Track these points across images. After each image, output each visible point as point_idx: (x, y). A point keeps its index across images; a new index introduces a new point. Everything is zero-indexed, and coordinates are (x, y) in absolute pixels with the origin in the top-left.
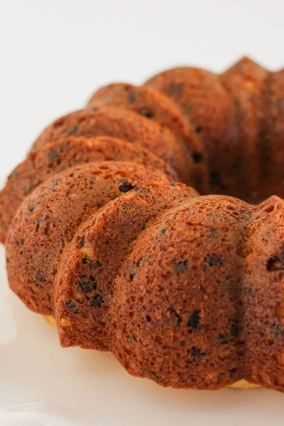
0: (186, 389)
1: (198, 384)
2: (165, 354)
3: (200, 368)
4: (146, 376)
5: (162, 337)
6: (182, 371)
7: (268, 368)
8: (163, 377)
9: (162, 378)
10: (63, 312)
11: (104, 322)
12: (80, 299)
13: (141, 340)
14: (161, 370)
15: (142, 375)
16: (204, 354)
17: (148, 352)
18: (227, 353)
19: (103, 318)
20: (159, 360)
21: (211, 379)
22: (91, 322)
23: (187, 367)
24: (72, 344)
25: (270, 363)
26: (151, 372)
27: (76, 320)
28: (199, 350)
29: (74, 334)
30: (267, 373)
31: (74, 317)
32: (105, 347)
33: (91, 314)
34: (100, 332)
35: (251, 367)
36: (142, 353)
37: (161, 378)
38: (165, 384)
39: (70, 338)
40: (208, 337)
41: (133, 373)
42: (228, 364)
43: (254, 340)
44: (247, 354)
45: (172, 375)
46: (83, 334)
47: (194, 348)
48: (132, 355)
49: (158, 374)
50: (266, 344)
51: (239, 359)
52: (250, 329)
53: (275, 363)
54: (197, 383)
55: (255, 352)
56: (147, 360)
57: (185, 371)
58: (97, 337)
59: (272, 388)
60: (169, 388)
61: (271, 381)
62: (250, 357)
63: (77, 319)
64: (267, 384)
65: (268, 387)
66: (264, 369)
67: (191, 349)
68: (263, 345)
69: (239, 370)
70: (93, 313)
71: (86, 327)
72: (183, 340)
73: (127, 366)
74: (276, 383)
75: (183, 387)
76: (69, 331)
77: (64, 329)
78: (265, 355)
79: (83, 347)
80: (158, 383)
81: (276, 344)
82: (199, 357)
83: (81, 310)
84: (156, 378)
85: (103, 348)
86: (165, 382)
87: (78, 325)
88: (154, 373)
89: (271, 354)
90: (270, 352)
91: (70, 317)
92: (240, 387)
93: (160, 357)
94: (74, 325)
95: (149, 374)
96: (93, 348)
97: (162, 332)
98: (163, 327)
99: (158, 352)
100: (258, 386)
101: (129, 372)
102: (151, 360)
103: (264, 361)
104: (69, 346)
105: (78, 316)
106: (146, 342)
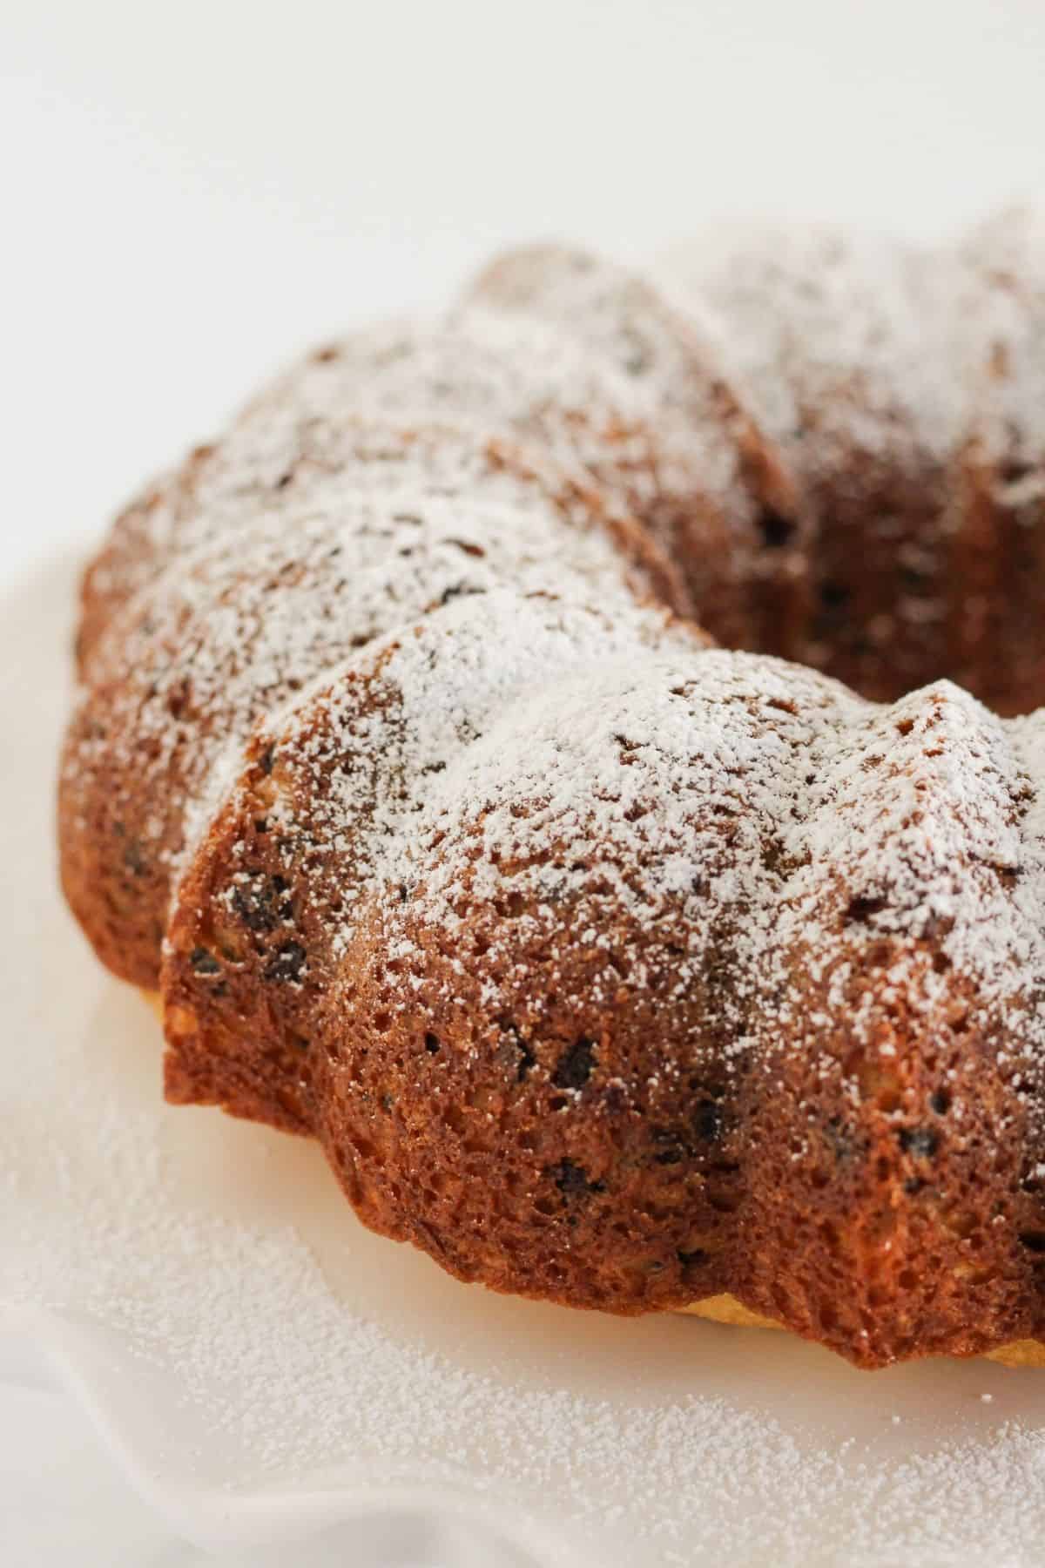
0: (532, 1298)
1: (569, 1288)
2: (470, 1169)
3: (582, 1234)
4: (407, 1238)
5: (465, 1110)
6: (519, 1235)
7: (805, 1267)
8: (462, 1247)
9: (459, 1249)
10: (174, 983)
11: (306, 1036)
12: (233, 949)
13: (400, 1110)
14: (456, 1221)
15: (396, 1231)
16: (596, 1188)
17: (419, 1154)
18: (675, 1196)
19: (302, 1021)
20: (452, 1188)
21: (617, 1278)
22: (262, 1028)
23: (536, 1223)
24: (197, 1097)
25: (813, 1252)
26: (426, 1224)
27: (217, 1019)
28: (582, 1172)
29: (208, 1063)
30: (801, 1281)
31: (210, 1006)
32: (302, 1122)
33: (265, 1004)
34: (291, 1070)
35: (753, 1253)
36: (402, 1154)
37: (455, 1249)
38: (466, 1270)
39: (194, 1074)
40: (614, 1132)
41: (369, 1218)
42: (675, 1234)
43: (769, 1164)
44: (744, 1210)
45: (489, 1245)
46: (236, 1067)
47: (565, 1163)
48: (372, 1158)
49: (444, 1236)
50: (805, 1184)
51: (716, 1223)
52: (759, 1124)
53: (827, 1251)
54: (568, 1284)
55: (769, 1207)
56: (415, 1182)
57: (531, 1235)
58: (278, 1084)
59: (816, 1338)
60: (478, 1287)
61: (813, 1312)
62: (752, 1222)
63: (221, 1015)
64: (803, 1320)
65: (802, 1329)
66: (793, 1267)
67: (556, 1166)
68: (796, 1185)
69: (715, 1260)
70: (269, 1000)
71: (246, 1045)
72: (532, 1131)
73: (357, 1195)
74: (828, 1319)
75: (520, 1290)
76: (192, 1049)
77: (176, 1041)
78: (799, 1220)
79: (234, 1111)
80: (444, 1265)
81: (836, 1188)
82: (579, 1196)
83: (233, 987)
84: (437, 1247)
85: (296, 1124)
86: (467, 1266)
87: (222, 1033)
88: (431, 1228)
89: (819, 1220)
90: (815, 1212)
91: (198, 1005)
92: (727, 1320)
93: (454, 1177)
94: (208, 1032)
95: (416, 1231)
96: (264, 1120)
97: (468, 1093)
98: (472, 1080)
99: (448, 1159)
100: (770, 1322)
101: (360, 1214)
102: (425, 1183)
103: (797, 1241)
104: (188, 1100)
105: (222, 1004)
106: (415, 1120)
